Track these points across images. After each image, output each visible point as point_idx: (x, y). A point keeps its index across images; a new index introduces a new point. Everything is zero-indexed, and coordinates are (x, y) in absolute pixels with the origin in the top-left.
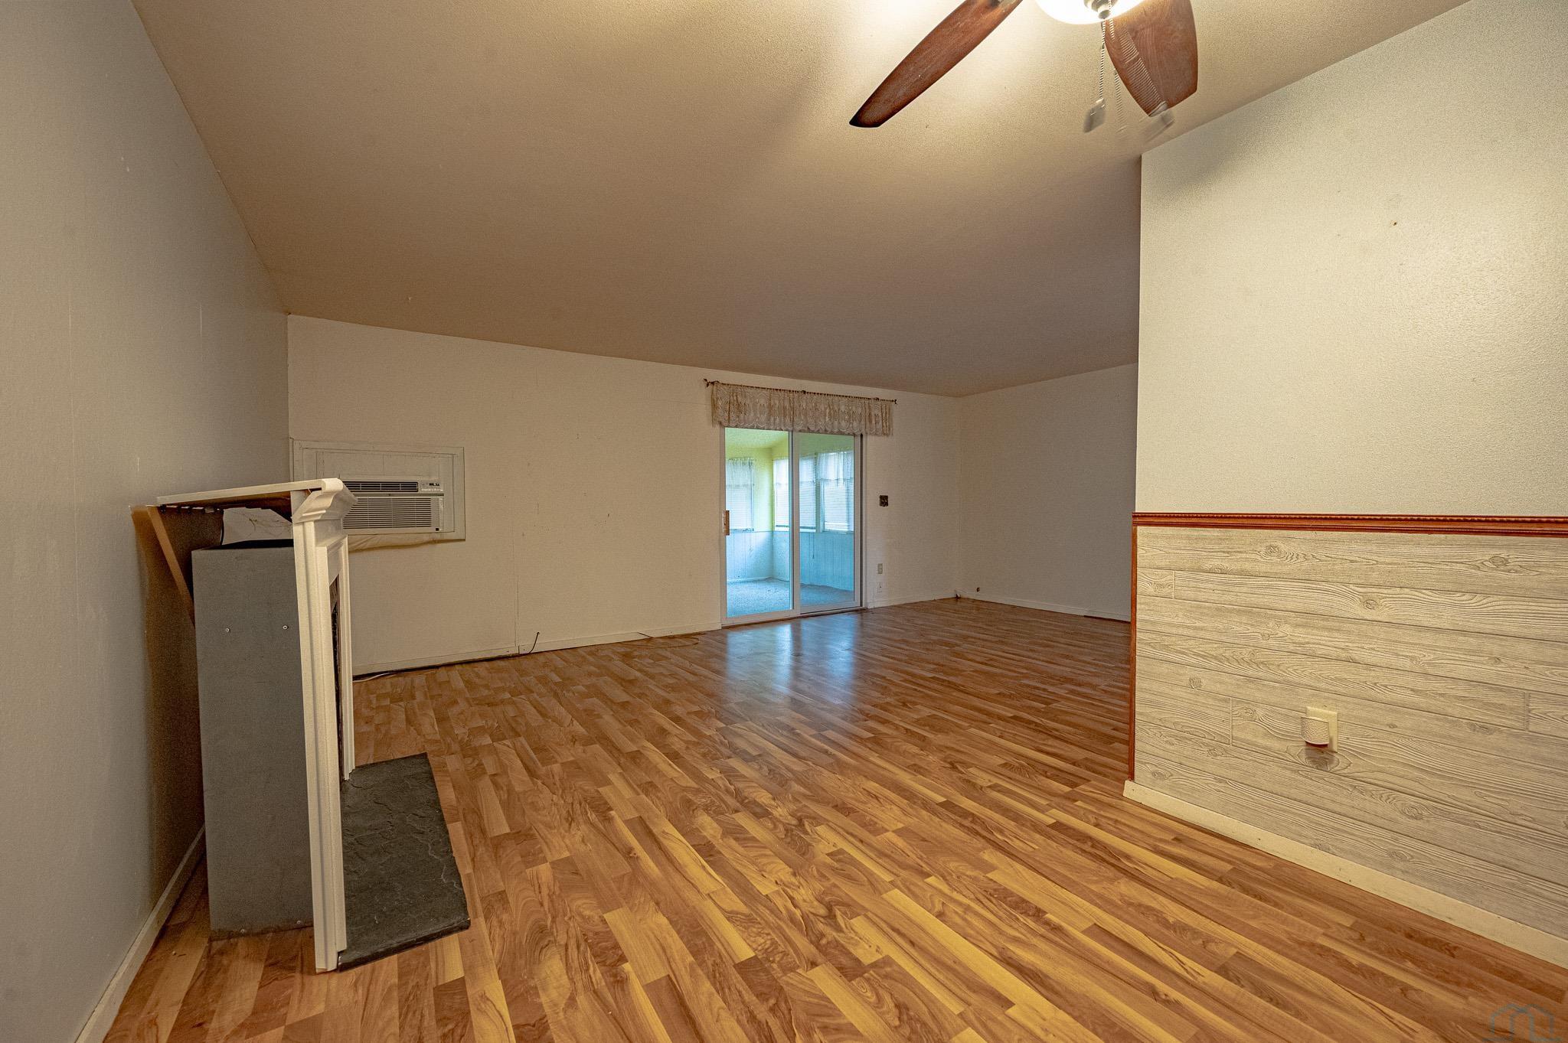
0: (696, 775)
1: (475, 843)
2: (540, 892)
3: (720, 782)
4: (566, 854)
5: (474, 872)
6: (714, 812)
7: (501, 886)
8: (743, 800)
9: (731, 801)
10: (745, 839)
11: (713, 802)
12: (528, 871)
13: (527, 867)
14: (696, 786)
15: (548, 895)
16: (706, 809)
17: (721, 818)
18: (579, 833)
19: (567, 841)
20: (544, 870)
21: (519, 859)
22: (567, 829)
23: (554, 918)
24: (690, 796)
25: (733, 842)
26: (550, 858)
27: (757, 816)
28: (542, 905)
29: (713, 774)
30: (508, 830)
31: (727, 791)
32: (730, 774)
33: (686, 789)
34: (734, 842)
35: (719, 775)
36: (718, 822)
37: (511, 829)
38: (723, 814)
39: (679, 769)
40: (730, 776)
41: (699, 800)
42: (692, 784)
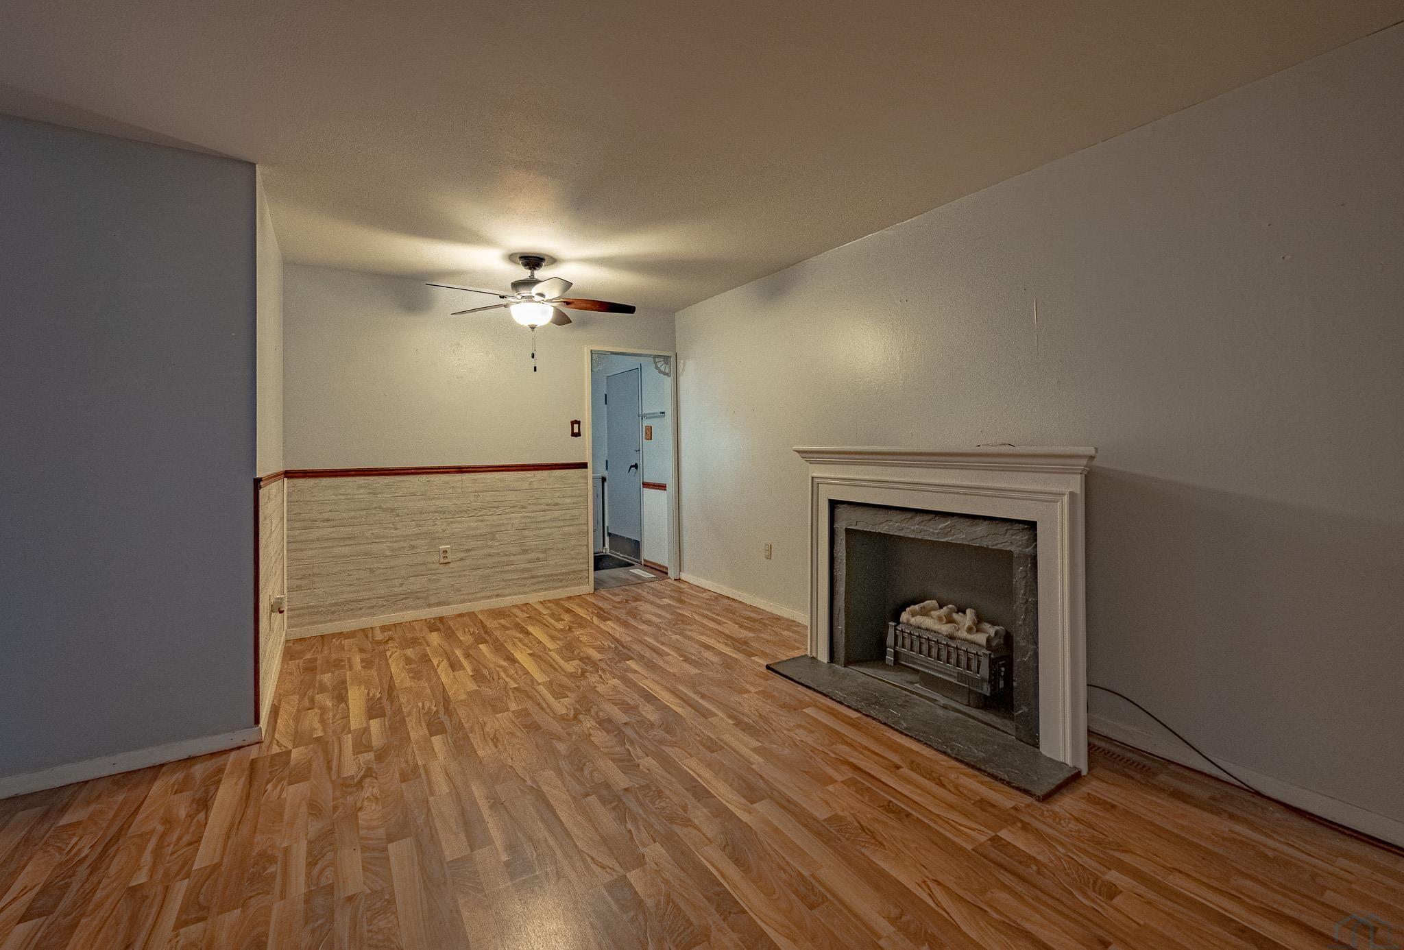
0: (665, 761)
3: (639, 752)
6: (644, 723)
8: (618, 734)
9: (629, 732)
10: (622, 704)
11: (647, 732)
14: (664, 748)
16: (652, 725)
17: (639, 718)
24: (668, 737)
25: (632, 703)
27: (610, 721)
29: (647, 762)
31: (632, 743)
32: (628, 764)
33: (673, 745)
34: (630, 702)
35: (641, 761)
36: (642, 716)
38: (638, 722)
39: (688, 769)
40: (628, 761)
41: (659, 733)
42: (668, 750)
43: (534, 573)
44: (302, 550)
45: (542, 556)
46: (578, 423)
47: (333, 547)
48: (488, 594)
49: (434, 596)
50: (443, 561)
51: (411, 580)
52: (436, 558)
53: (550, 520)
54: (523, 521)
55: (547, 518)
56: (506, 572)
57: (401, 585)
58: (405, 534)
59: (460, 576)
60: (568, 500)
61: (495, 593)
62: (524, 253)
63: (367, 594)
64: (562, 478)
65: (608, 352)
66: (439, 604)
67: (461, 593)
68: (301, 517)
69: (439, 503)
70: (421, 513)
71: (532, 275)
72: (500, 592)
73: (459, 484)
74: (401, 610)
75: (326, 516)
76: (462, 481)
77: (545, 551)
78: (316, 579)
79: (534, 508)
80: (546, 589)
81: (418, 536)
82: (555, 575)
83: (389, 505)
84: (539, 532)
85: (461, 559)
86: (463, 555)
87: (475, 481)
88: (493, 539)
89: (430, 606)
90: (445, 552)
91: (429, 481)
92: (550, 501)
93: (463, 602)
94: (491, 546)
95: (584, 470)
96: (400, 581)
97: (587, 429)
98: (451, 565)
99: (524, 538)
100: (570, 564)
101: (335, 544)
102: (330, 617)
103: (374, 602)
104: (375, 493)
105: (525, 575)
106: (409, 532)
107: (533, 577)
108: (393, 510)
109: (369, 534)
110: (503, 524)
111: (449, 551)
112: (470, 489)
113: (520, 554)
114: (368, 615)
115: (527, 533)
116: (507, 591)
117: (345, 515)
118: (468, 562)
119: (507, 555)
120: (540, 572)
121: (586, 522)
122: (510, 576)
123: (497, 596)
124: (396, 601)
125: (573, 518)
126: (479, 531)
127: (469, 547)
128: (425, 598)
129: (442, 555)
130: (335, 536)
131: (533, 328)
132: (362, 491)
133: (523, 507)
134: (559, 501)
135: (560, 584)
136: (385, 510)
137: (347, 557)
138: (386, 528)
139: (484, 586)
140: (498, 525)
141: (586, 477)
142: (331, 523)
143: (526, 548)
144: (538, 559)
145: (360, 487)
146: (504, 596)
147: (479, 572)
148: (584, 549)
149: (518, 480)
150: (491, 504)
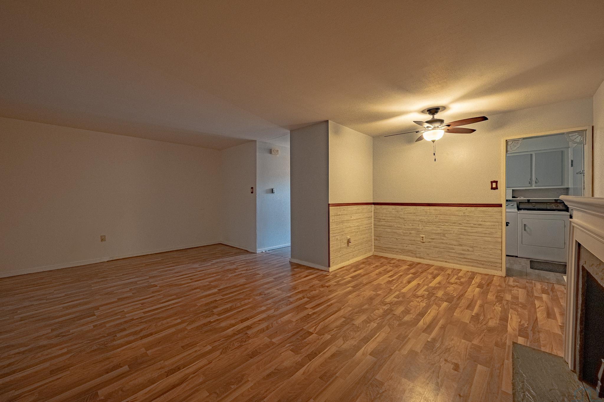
1: (499, 371)
2: (482, 338)
4: (463, 341)
5: (504, 360)
7: (495, 348)
12: (482, 345)
13: (482, 347)
15: (480, 336)
18: (450, 343)
19: (458, 344)
20: (476, 342)
21: (482, 351)
22: (453, 348)
23: (483, 331)
26: (470, 344)
28: (484, 335)
30: (479, 366)
37: (477, 365)
43: (465, 256)
44: (377, 228)
45: (470, 249)
46: (496, 182)
47: (385, 228)
48: (442, 260)
49: (418, 254)
50: (422, 241)
51: (410, 246)
52: (419, 239)
53: (476, 232)
54: (460, 230)
55: (474, 231)
56: (452, 252)
57: (407, 246)
58: (408, 228)
59: (429, 249)
60: (487, 224)
61: (445, 260)
62: (428, 108)
63: (395, 247)
64: (484, 211)
65: (520, 138)
66: (420, 258)
67: (429, 256)
68: (377, 217)
69: (421, 218)
70: (414, 221)
71: (433, 117)
72: (447, 260)
73: (428, 211)
74: (407, 256)
75: (384, 218)
76: (430, 209)
77: (472, 247)
78: (381, 238)
79: (466, 225)
80: (472, 266)
81: (412, 229)
82: (479, 260)
83: (403, 216)
84: (469, 237)
85: (430, 242)
86: (430, 240)
87: (435, 210)
88: (445, 236)
89: (417, 257)
90: (422, 237)
91: (416, 209)
92: (476, 223)
93: (430, 260)
94: (443, 239)
95: (500, 208)
96: (406, 245)
97: (502, 185)
98: (425, 243)
99: (460, 238)
100: (488, 257)
101: (386, 228)
102: (385, 251)
103: (398, 250)
104: (398, 212)
105: (462, 256)
106: (409, 227)
107: (465, 258)
108: (404, 218)
109: (396, 226)
110: (449, 230)
111: (424, 238)
112: (434, 213)
113: (458, 245)
114: (395, 254)
115: (462, 236)
116: (450, 261)
117: (389, 218)
118: (432, 244)
119: (451, 245)
120: (469, 257)
121: (501, 237)
122: (452, 254)
123: (446, 262)
124: (404, 252)
125: (491, 233)
126: (438, 232)
127: (433, 238)
128: (415, 254)
129: (421, 239)
130: (386, 225)
131: (433, 141)
132: (394, 211)
133: (460, 224)
134: (481, 223)
135: (482, 266)
136: (401, 218)
137: (389, 233)
138: (401, 225)
139: (440, 256)
140: (447, 231)
141: (501, 212)
142: (385, 220)
143: (462, 243)
144: (468, 250)
145: (393, 209)
146: (449, 263)
147: (437, 249)
148: (499, 252)
149: (457, 211)
150: (443, 221)
